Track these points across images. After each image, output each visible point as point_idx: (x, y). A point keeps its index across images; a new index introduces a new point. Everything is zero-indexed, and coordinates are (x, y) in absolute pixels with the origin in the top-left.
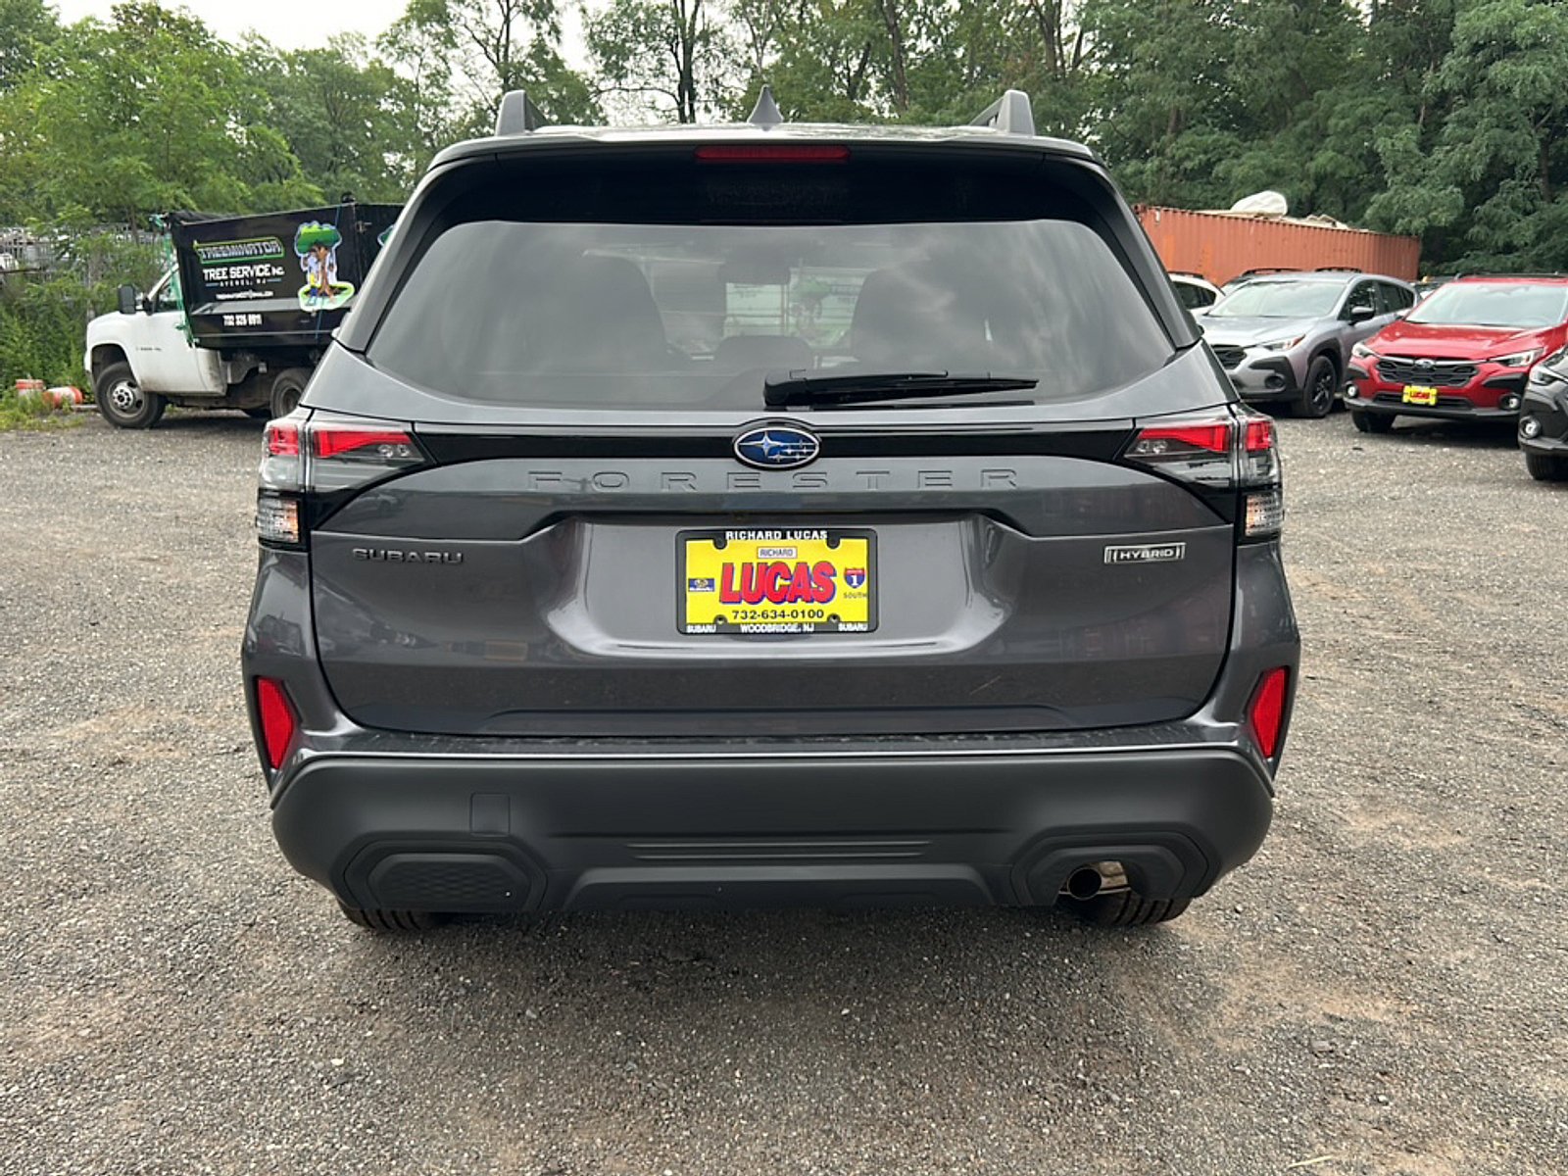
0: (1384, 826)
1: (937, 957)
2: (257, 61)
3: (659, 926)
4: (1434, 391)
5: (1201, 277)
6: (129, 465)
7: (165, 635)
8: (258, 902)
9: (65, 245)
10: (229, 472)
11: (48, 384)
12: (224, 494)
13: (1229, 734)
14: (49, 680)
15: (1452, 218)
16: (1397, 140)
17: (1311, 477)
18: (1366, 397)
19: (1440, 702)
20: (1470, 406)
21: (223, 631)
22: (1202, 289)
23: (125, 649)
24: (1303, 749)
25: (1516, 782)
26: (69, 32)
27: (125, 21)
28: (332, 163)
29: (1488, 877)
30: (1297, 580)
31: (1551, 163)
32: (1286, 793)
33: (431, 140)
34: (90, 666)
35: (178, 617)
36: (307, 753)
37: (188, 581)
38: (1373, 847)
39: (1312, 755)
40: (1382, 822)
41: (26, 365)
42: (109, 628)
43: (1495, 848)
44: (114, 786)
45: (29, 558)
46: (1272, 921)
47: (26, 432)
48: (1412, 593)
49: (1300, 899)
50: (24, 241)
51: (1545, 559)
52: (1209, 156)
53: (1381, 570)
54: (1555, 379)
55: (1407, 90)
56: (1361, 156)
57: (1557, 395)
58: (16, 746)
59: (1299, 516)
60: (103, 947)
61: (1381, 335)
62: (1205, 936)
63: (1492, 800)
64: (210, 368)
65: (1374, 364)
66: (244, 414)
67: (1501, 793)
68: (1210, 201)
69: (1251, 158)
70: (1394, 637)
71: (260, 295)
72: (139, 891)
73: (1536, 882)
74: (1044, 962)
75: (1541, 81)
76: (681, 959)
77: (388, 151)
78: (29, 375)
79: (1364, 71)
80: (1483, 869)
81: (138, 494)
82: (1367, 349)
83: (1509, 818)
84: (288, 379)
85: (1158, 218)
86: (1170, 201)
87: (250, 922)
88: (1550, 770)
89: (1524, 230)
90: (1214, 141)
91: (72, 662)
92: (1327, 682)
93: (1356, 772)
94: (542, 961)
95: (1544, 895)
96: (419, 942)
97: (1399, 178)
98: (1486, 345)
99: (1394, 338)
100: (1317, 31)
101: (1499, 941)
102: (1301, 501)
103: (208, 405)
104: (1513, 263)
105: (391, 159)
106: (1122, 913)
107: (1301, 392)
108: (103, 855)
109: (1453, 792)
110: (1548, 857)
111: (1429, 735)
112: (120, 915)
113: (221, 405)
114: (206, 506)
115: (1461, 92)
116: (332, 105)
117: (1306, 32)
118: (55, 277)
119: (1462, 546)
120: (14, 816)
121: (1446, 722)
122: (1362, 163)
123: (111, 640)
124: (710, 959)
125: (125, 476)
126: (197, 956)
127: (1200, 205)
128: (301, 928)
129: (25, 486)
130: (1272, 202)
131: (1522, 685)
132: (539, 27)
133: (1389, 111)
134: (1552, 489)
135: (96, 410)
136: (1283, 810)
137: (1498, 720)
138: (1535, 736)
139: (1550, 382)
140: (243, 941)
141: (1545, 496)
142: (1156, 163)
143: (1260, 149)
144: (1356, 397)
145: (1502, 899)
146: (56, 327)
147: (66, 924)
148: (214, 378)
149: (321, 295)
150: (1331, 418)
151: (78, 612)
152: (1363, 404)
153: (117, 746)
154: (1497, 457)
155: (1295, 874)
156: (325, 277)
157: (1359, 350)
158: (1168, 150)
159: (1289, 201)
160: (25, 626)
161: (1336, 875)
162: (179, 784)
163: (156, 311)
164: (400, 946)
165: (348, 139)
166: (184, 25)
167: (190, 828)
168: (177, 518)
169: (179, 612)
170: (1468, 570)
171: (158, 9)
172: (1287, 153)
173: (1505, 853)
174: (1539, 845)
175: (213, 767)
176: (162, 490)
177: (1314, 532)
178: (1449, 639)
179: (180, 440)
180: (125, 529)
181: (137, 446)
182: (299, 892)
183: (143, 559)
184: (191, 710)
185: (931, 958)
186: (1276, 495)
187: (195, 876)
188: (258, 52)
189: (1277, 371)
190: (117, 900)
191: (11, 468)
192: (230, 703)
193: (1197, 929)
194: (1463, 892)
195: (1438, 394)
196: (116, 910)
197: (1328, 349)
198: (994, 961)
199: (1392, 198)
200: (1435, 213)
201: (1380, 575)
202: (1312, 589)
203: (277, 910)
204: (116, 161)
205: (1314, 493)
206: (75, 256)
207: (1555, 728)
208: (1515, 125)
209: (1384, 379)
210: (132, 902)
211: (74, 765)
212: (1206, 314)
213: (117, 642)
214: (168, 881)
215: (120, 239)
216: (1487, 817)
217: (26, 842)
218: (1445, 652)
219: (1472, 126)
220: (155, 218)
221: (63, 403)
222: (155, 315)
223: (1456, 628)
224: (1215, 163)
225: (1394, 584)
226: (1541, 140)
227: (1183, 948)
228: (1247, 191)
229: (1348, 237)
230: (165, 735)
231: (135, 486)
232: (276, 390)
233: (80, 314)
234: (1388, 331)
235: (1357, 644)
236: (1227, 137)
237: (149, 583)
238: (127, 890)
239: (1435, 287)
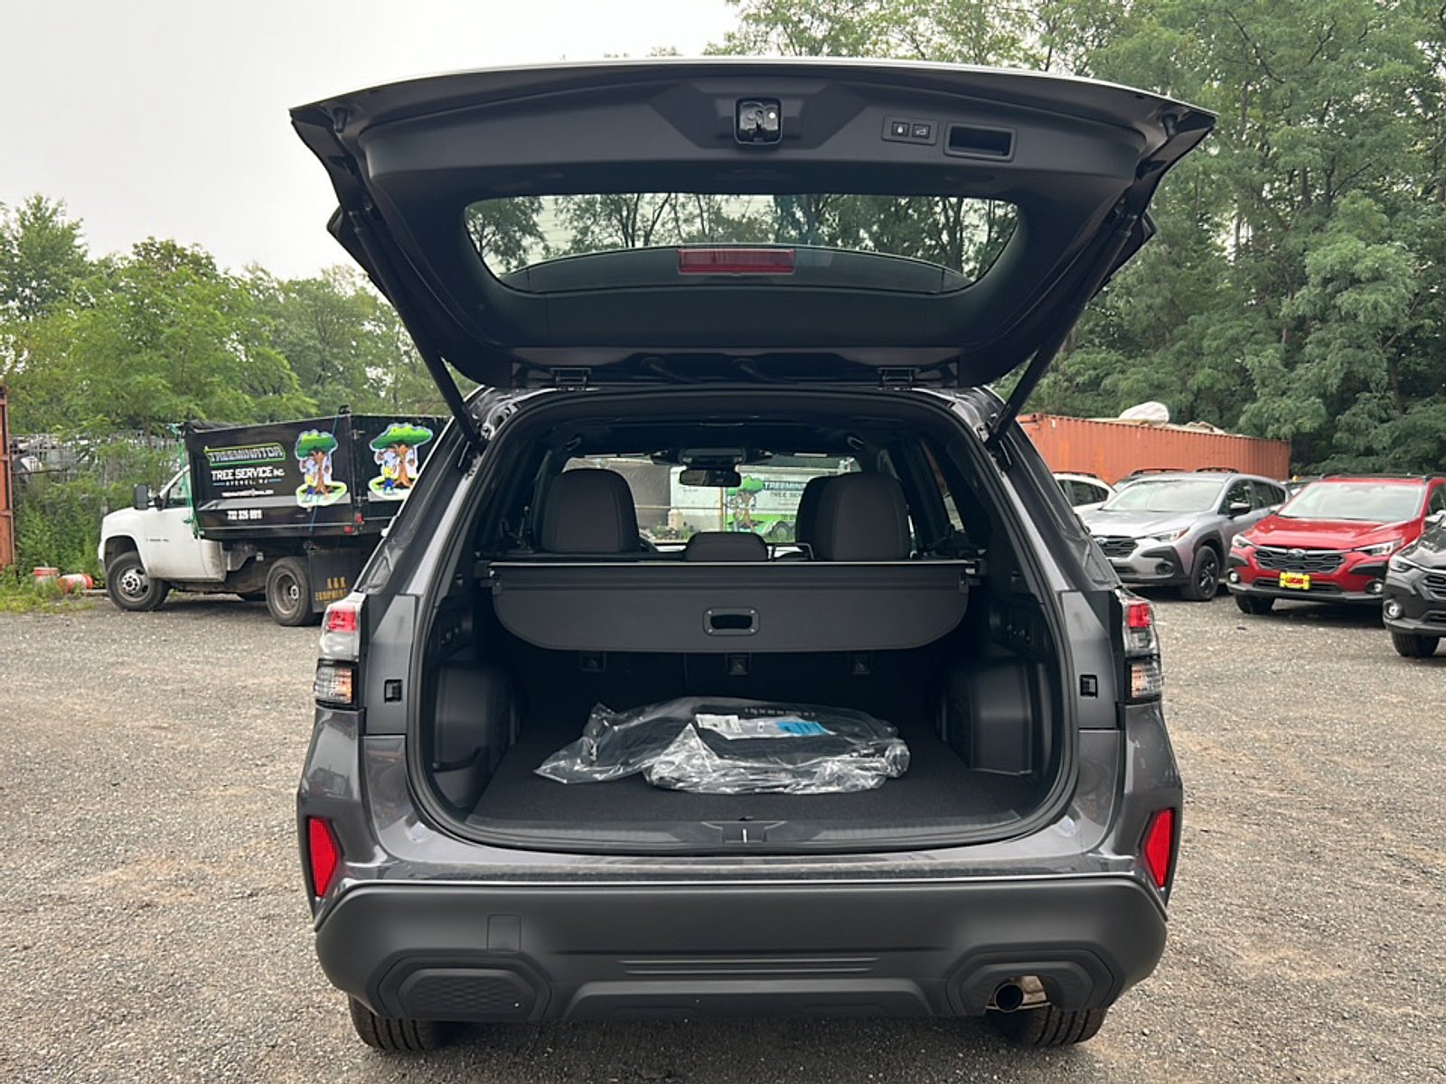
0: (1273, 961)
1: (881, 1075)
2: (258, 289)
3: (633, 1048)
4: (1307, 577)
5: (1094, 476)
6: (138, 643)
7: (180, 794)
8: (278, 1026)
9: (86, 450)
10: (228, 649)
11: (62, 572)
12: (224, 669)
13: (1126, 865)
14: (79, 834)
15: (1316, 425)
16: (1264, 358)
17: (1200, 654)
18: (1247, 582)
19: (1321, 852)
20: (1340, 590)
21: (231, 791)
22: (1095, 487)
23: (145, 807)
24: (1199, 893)
25: (1390, 923)
26: (94, 266)
27: (144, 257)
28: (320, 376)
29: (1366, 1005)
30: (1190, 744)
31: (1401, 378)
32: (1185, 932)
33: (410, 357)
34: (115, 822)
35: (190, 779)
36: (348, 882)
37: (196, 747)
38: (1264, 979)
39: (1207, 899)
40: (1272, 957)
41: (44, 554)
42: (128, 788)
43: (1372, 980)
44: (143, 926)
45: (52, 726)
46: (1176, 1042)
47: (42, 615)
48: (1293, 757)
49: (1200, 1024)
50: (49, 445)
51: (1412, 726)
52: (1098, 371)
53: (1265, 736)
54: (1411, 567)
55: (1269, 316)
56: (1234, 371)
57: (1414, 581)
58: (53, 892)
59: (1191, 688)
60: (143, 1066)
61: (1257, 527)
62: (1118, 1055)
63: (1369, 938)
64: (213, 557)
65: (1252, 553)
66: (239, 598)
67: (1376, 932)
68: (1100, 410)
69: (1135, 373)
70: (1278, 795)
71: (262, 493)
72: (172, 1017)
73: (1409, 1010)
74: (976, 1078)
75: (1382, 308)
76: (655, 1076)
77: (370, 367)
78: (46, 564)
79: (1230, 300)
80: (1362, 999)
81: (146, 669)
82: (1244, 540)
83: (1384, 953)
84: (283, 566)
85: (1054, 425)
86: (1064, 409)
87: (272, 1044)
88: (1419, 912)
89: (1381, 435)
90: (1102, 359)
91: (98, 818)
92: (1219, 835)
93: (1247, 914)
94: (532, 1077)
95: (1416, 1022)
96: (422, 1061)
97: (1267, 390)
98: (1348, 537)
99: (1268, 531)
100: (1189, 264)
101: (1377, 1061)
102: (1192, 675)
103: (207, 590)
104: (1374, 465)
105: (372, 373)
106: (1043, 1034)
107: (1189, 578)
108: (138, 986)
109: (1333, 931)
110: (1419, 988)
111: (1311, 881)
112: (157, 1038)
113: (219, 590)
114: (208, 680)
115: (1314, 318)
116: (322, 330)
117: (1179, 266)
118: (74, 477)
119: (1337, 715)
120: (57, 953)
121: (1325, 870)
122: (1236, 376)
123: (131, 799)
124: (681, 1076)
125: (134, 653)
126: (227, 1073)
127: (1092, 413)
128: (317, 1049)
129: (44, 663)
130: (1155, 411)
131: (1394, 837)
132: (508, 263)
133: (1255, 333)
134: (1417, 664)
135: (104, 595)
136: (1183, 946)
137: (1372, 868)
138: (1406, 882)
139: (1407, 570)
140: (267, 1061)
141: (1411, 671)
142: (1052, 378)
143: (1143, 366)
144: (1237, 582)
145: (1378, 1024)
146: (72, 521)
147: (109, 1046)
148: (215, 565)
149: (317, 493)
150: (1217, 601)
151: (100, 774)
152: (1244, 589)
153: (144, 892)
154: (1367, 635)
155: (1195, 1002)
156: (321, 478)
157: (1238, 540)
158: (1061, 367)
159: (1171, 411)
160: (53, 787)
161: (1231, 1003)
162: (201, 924)
163: (166, 507)
164: (406, 1065)
165: (335, 356)
166: (196, 261)
167: (213, 963)
168: (183, 690)
169: (191, 774)
170: (1343, 736)
171: (174, 246)
172: (1167, 369)
173: (1381, 985)
174: (1411, 977)
175: (230, 909)
176: (168, 666)
177: (1204, 702)
178: (1327, 797)
179: (181, 621)
180: (136, 701)
181: (143, 627)
182: (314, 1019)
183: (154, 727)
184: (207, 860)
185: (876, 1075)
186: (1155, 665)
187: (221, 1005)
188: (259, 282)
189: (1166, 559)
190: (152, 1026)
191: (30, 646)
192: (242, 854)
193: (1109, 1050)
194: (1344, 1018)
195: (1310, 581)
196: (153, 1034)
197: (1210, 540)
198: (932, 1078)
199: (1262, 407)
200: (1300, 421)
201: (1265, 741)
202: (1204, 753)
203: (295, 1034)
204: (139, 379)
205: (1204, 668)
206: (93, 459)
207: (1422, 875)
208: (1365, 345)
209: (1263, 567)
210: (166, 1027)
211: (107, 908)
212: (1100, 509)
213: (137, 801)
214: (198, 1008)
215: (134, 443)
216: (1365, 953)
217: (69, 975)
218: (1324, 808)
219: (1328, 346)
220: (171, 427)
221: (75, 588)
222: (165, 511)
223: (1333, 787)
224: (1103, 378)
225: (1277, 748)
226: (1388, 359)
227: (1097, 1065)
228: (1132, 402)
229: (1225, 442)
230: (186, 881)
231: (144, 662)
232: (272, 576)
233: (96, 510)
234: (1264, 525)
235: (1245, 802)
236: (1114, 356)
237: (162, 748)
238: (161, 1016)
239: (1304, 485)
